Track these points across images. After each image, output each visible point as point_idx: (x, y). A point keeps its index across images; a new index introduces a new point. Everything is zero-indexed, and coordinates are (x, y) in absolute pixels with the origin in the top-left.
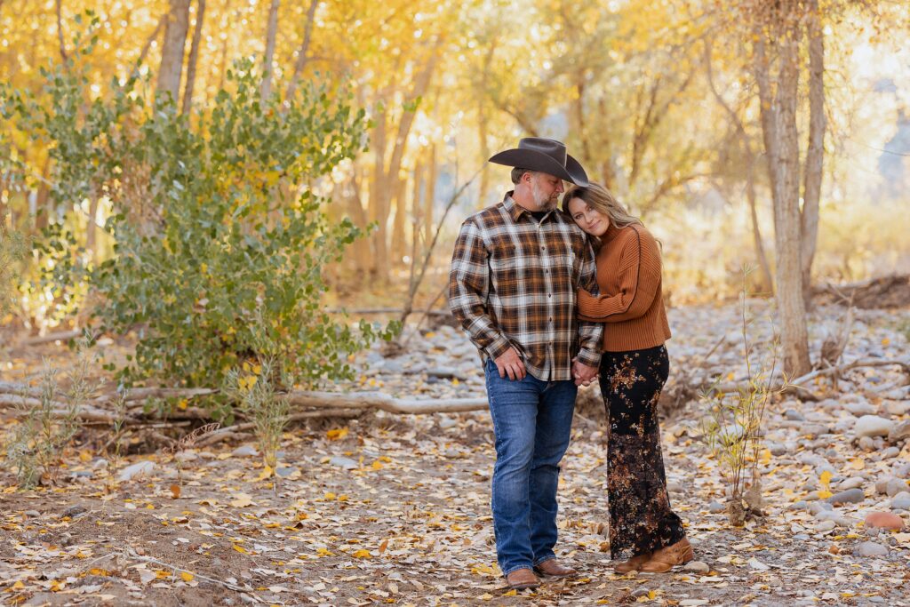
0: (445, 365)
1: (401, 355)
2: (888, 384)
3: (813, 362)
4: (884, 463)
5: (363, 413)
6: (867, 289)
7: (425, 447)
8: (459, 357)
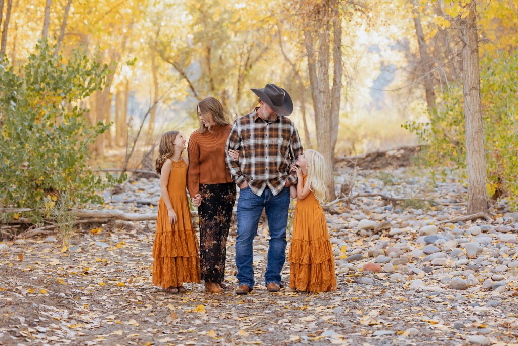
0: (145, 198)
1: (121, 193)
2: (375, 206)
3: (337, 195)
4: (372, 242)
5: (109, 221)
6: (364, 159)
7: (141, 237)
8: (152, 194)
